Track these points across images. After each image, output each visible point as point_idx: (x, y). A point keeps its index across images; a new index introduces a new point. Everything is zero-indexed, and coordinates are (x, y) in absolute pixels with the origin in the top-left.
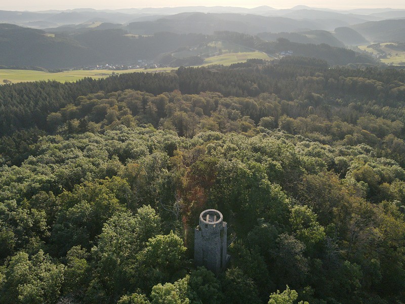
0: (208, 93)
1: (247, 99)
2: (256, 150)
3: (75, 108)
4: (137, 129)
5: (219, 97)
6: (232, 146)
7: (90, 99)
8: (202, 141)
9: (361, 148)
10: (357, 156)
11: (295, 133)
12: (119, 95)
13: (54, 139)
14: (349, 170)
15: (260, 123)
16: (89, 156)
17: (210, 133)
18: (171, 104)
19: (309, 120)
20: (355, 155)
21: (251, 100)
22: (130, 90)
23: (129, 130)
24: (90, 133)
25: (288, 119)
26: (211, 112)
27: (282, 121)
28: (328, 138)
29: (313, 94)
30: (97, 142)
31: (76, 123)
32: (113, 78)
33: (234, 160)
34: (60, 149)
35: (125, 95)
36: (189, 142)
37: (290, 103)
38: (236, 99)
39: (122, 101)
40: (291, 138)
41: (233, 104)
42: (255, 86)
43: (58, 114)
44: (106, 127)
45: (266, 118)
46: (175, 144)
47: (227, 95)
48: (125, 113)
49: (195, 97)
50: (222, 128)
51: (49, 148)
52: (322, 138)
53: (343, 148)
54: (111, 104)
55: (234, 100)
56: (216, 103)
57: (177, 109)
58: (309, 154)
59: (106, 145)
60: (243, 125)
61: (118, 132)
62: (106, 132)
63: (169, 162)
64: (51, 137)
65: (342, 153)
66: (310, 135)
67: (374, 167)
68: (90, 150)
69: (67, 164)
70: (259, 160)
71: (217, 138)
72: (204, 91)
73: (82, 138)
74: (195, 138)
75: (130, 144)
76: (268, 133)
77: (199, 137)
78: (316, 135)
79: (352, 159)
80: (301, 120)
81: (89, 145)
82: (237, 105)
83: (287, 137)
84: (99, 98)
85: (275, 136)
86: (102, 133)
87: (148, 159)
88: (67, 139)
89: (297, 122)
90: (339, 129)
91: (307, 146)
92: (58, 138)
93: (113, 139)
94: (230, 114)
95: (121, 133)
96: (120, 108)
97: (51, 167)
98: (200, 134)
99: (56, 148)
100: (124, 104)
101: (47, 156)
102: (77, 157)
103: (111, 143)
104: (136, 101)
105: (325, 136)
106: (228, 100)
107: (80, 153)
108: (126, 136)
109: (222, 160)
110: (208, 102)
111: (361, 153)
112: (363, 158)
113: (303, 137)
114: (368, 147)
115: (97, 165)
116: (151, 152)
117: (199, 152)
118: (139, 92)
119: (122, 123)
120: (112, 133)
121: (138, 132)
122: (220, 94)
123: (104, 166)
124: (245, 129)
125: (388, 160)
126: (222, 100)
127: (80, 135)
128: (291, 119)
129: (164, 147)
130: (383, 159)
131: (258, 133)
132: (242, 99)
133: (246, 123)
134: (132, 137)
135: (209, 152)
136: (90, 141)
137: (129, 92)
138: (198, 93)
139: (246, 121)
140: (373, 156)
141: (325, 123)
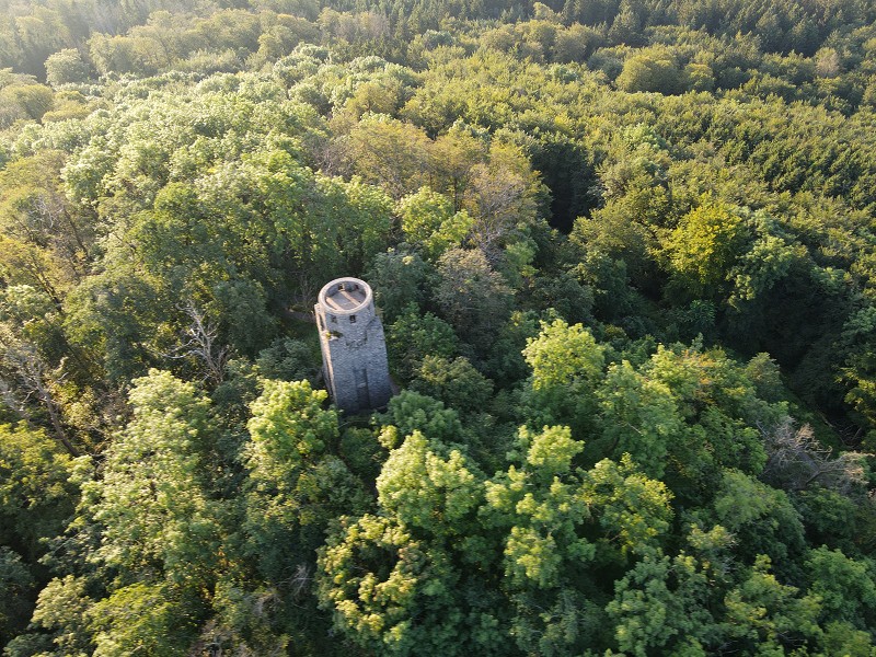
2: (209, 130)
25: (111, 40)
27: (100, 52)
53: (281, 67)
78: (199, 58)
80: (143, 35)
83: (154, 86)
105: (220, 54)
114: (315, 47)
125: (369, 60)
128: (118, 38)
130: (359, 61)
133: (24, 88)
141: (197, 24)
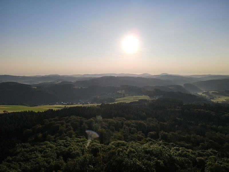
0: (118, 118)
1: (140, 122)
2: (147, 152)
3: (41, 126)
4: (76, 139)
5: (124, 120)
6: (133, 150)
7: (50, 121)
8: (114, 147)
9: (211, 151)
10: (210, 157)
11: (170, 142)
12: (67, 119)
13: (25, 146)
14: (206, 166)
15: (148, 136)
16: (44, 157)
17: (119, 142)
18: (97, 124)
19: (176, 133)
20: (208, 156)
21: (142, 122)
22: (73, 116)
23: (71, 140)
24: (47, 142)
25: (164, 133)
26: (120, 129)
27: (161, 134)
28: (189, 145)
29: (177, 118)
30: (51, 147)
31: (40, 135)
32: (65, 109)
33: (134, 159)
34: (27, 152)
35: (71, 119)
36: (107, 147)
37: (165, 123)
38: (133, 121)
39: (68, 122)
40: (168, 144)
41: (132, 124)
42: (144, 114)
43: (31, 130)
44: (57, 138)
45: (151, 133)
46: (98, 149)
47: (128, 119)
48: (70, 129)
49: (111, 120)
50: (126, 138)
51: (21, 151)
52: (187, 145)
53: (200, 151)
54: (62, 124)
55: (132, 122)
56: (122, 123)
57: (100, 127)
58: (180, 155)
59: (56, 149)
60: (138, 136)
61: (65, 141)
62: (57, 141)
63: (94, 160)
64: (23, 144)
65: (200, 155)
66: (178, 143)
67: (221, 164)
68: (46, 152)
69: (30, 162)
70: (149, 159)
71: (123, 145)
72: (115, 117)
73: (42, 145)
74: (110, 145)
75: (71, 149)
76: (153, 142)
77: (112, 144)
78: (182, 143)
79: (207, 159)
80: (172, 134)
81: (45, 149)
82: (134, 125)
83: (165, 145)
84: (55, 120)
85: (157, 144)
86: (55, 141)
87: (81, 158)
88: (33, 146)
89: (170, 134)
90: (195, 139)
91: (178, 150)
92: (28, 144)
93: (61, 145)
94: (130, 130)
95: (66, 142)
96: (67, 126)
97: (20, 164)
98: (113, 142)
99: (25, 151)
100: (69, 124)
101: (18, 157)
102: (37, 157)
103: (59, 148)
104: (77, 122)
105: (188, 144)
106: (129, 122)
107: (39, 155)
108: (69, 144)
109: (126, 159)
110: (117, 123)
111: (212, 155)
112: (214, 158)
113: (174, 144)
114: (215, 151)
115: (49, 163)
116: (83, 154)
117: (113, 154)
118: (79, 117)
119: (67, 136)
120: (60, 141)
121: (76, 141)
122: (124, 118)
123: (53, 163)
124: (139, 139)
126: (126, 122)
127: (41, 143)
128: (166, 133)
129: (91, 151)
130: (225, 159)
131: (147, 141)
132: (137, 121)
133: (140, 136)
134: (73, 144)
135: (119, 154)
136: (46, 147)
137: (73, 117)
138: (112, 118)
139: (140, 134)
140: (219, 156)
141: (187, 135)
